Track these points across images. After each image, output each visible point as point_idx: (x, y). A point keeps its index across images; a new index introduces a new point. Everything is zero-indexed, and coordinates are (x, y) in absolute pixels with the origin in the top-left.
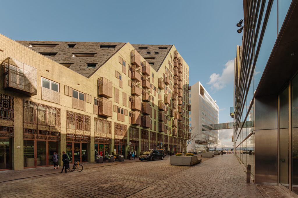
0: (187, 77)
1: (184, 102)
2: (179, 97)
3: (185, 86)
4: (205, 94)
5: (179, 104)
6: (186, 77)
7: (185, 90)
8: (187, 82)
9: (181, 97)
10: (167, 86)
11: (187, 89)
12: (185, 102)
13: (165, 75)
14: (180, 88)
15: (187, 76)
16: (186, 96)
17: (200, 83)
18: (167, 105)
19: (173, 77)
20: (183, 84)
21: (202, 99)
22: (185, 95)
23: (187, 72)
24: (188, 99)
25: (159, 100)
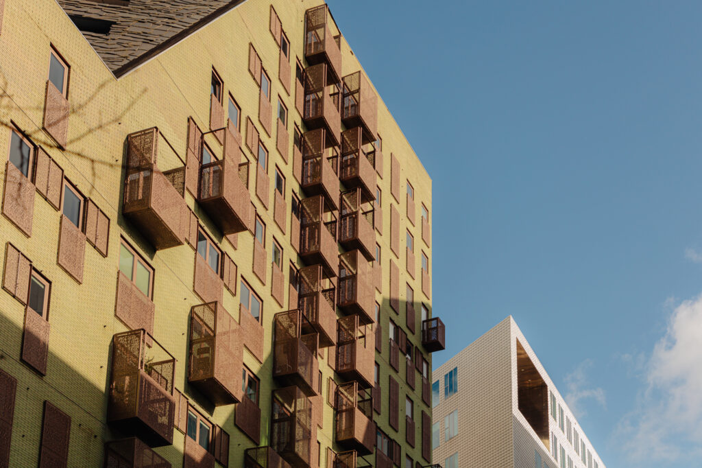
0: (418, 255)
1: (393, 435)
2: (347, 376)
3: (402, 310)
4: (553, 426)
5: (342, 437)
6: (411, 247)
7: (401, 344)
8: (416, 285)
9: (364, 384)
10: (225, 246)
11: (415, 340)
12: (399, 438)
13: (203, 143)
14: (350, 311)
15: (419, 244)
16: (403, 390)
17: (516, 333)
18: (222, 415)
19: (289, 195)
20: (386, 293)
21: (539, 454)
22: (400, 378)
23: (419, 212)
24: (426, 421)
25: (122, 329)
